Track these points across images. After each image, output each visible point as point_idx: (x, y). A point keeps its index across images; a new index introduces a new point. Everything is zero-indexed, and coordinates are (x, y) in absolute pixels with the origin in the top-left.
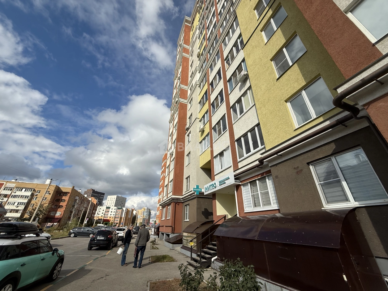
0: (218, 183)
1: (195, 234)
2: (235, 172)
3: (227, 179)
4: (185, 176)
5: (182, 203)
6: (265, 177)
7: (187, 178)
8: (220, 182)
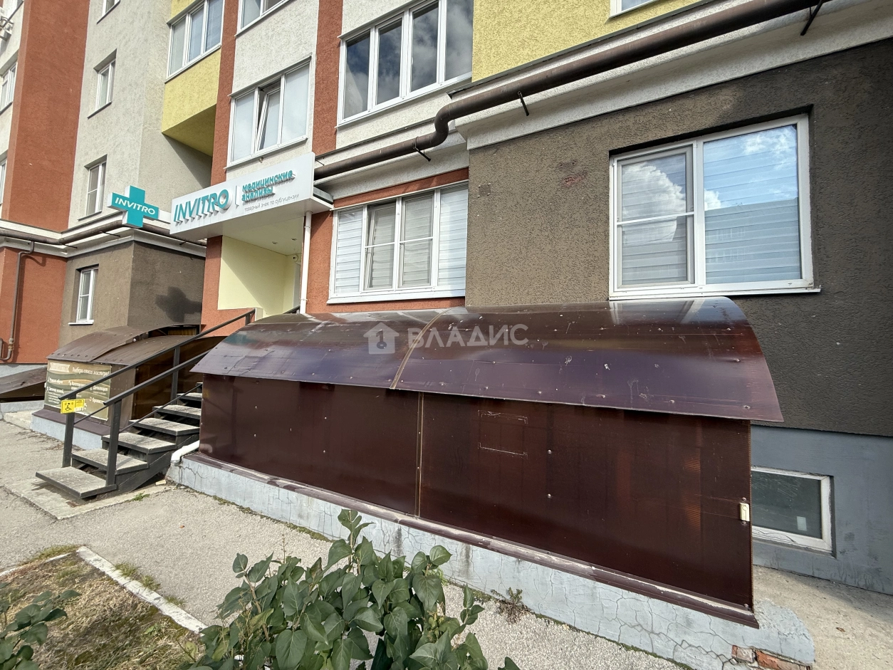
0: (240, 193)
1: (105, 368)
2: (322, 161)
3: (282, 182)
4: (83, 156)
5: (66, 259)
6: (432, 192)
7: (92, 167)
8: (248, 189)
